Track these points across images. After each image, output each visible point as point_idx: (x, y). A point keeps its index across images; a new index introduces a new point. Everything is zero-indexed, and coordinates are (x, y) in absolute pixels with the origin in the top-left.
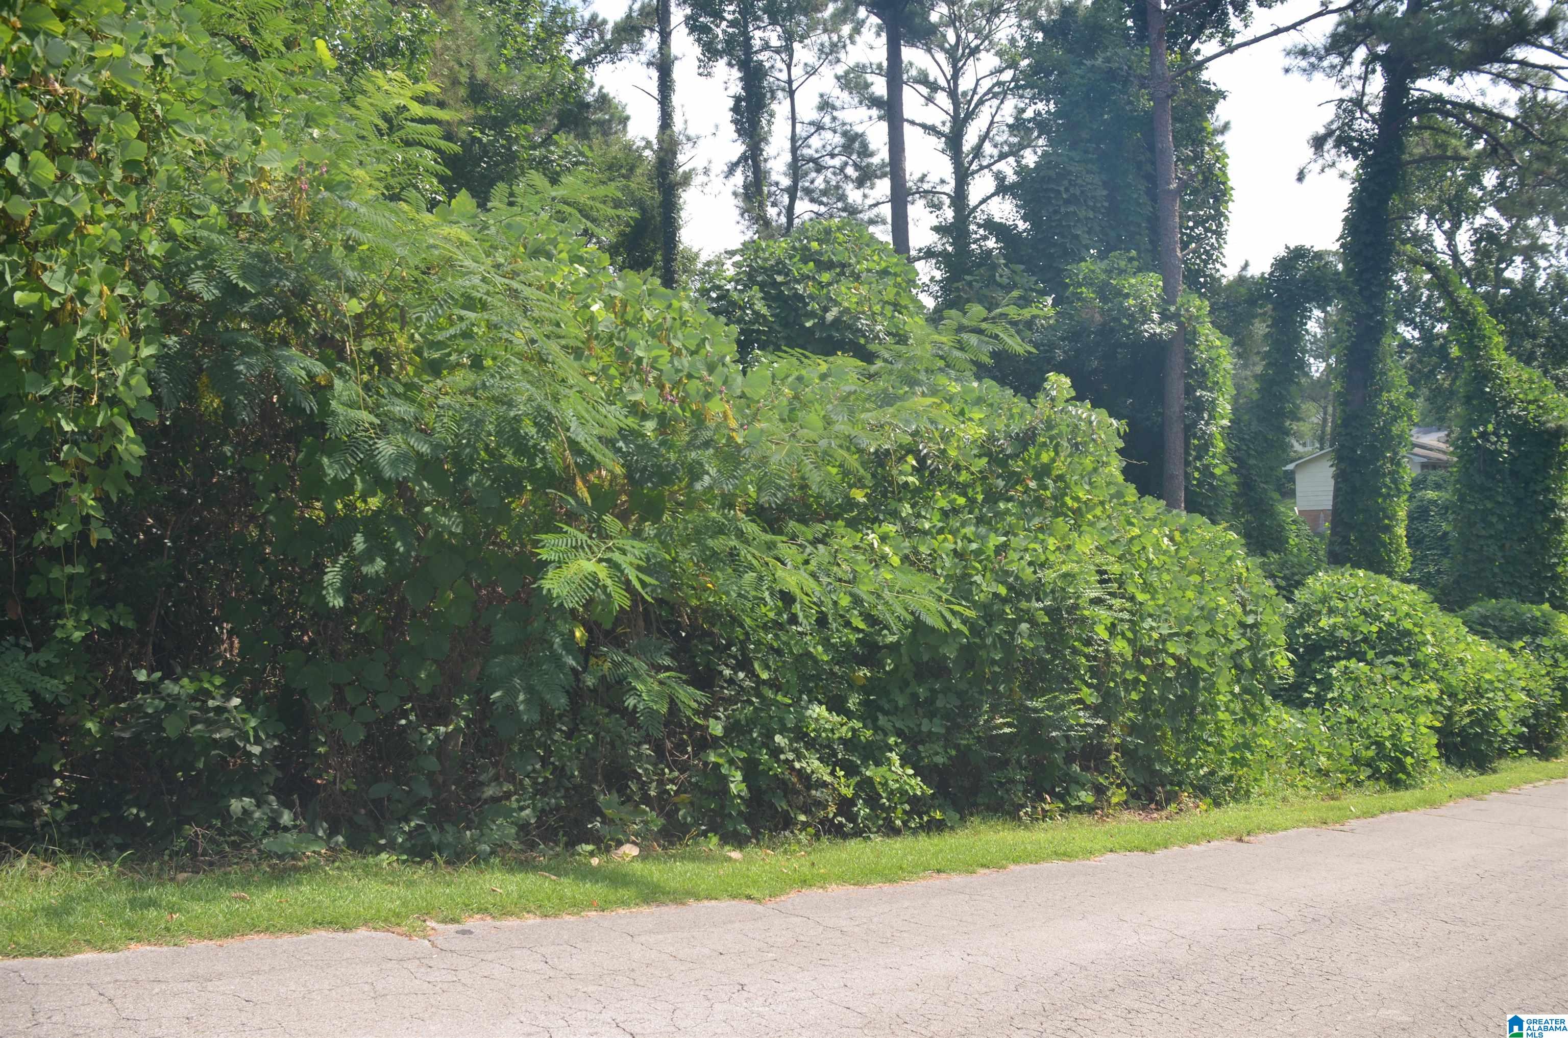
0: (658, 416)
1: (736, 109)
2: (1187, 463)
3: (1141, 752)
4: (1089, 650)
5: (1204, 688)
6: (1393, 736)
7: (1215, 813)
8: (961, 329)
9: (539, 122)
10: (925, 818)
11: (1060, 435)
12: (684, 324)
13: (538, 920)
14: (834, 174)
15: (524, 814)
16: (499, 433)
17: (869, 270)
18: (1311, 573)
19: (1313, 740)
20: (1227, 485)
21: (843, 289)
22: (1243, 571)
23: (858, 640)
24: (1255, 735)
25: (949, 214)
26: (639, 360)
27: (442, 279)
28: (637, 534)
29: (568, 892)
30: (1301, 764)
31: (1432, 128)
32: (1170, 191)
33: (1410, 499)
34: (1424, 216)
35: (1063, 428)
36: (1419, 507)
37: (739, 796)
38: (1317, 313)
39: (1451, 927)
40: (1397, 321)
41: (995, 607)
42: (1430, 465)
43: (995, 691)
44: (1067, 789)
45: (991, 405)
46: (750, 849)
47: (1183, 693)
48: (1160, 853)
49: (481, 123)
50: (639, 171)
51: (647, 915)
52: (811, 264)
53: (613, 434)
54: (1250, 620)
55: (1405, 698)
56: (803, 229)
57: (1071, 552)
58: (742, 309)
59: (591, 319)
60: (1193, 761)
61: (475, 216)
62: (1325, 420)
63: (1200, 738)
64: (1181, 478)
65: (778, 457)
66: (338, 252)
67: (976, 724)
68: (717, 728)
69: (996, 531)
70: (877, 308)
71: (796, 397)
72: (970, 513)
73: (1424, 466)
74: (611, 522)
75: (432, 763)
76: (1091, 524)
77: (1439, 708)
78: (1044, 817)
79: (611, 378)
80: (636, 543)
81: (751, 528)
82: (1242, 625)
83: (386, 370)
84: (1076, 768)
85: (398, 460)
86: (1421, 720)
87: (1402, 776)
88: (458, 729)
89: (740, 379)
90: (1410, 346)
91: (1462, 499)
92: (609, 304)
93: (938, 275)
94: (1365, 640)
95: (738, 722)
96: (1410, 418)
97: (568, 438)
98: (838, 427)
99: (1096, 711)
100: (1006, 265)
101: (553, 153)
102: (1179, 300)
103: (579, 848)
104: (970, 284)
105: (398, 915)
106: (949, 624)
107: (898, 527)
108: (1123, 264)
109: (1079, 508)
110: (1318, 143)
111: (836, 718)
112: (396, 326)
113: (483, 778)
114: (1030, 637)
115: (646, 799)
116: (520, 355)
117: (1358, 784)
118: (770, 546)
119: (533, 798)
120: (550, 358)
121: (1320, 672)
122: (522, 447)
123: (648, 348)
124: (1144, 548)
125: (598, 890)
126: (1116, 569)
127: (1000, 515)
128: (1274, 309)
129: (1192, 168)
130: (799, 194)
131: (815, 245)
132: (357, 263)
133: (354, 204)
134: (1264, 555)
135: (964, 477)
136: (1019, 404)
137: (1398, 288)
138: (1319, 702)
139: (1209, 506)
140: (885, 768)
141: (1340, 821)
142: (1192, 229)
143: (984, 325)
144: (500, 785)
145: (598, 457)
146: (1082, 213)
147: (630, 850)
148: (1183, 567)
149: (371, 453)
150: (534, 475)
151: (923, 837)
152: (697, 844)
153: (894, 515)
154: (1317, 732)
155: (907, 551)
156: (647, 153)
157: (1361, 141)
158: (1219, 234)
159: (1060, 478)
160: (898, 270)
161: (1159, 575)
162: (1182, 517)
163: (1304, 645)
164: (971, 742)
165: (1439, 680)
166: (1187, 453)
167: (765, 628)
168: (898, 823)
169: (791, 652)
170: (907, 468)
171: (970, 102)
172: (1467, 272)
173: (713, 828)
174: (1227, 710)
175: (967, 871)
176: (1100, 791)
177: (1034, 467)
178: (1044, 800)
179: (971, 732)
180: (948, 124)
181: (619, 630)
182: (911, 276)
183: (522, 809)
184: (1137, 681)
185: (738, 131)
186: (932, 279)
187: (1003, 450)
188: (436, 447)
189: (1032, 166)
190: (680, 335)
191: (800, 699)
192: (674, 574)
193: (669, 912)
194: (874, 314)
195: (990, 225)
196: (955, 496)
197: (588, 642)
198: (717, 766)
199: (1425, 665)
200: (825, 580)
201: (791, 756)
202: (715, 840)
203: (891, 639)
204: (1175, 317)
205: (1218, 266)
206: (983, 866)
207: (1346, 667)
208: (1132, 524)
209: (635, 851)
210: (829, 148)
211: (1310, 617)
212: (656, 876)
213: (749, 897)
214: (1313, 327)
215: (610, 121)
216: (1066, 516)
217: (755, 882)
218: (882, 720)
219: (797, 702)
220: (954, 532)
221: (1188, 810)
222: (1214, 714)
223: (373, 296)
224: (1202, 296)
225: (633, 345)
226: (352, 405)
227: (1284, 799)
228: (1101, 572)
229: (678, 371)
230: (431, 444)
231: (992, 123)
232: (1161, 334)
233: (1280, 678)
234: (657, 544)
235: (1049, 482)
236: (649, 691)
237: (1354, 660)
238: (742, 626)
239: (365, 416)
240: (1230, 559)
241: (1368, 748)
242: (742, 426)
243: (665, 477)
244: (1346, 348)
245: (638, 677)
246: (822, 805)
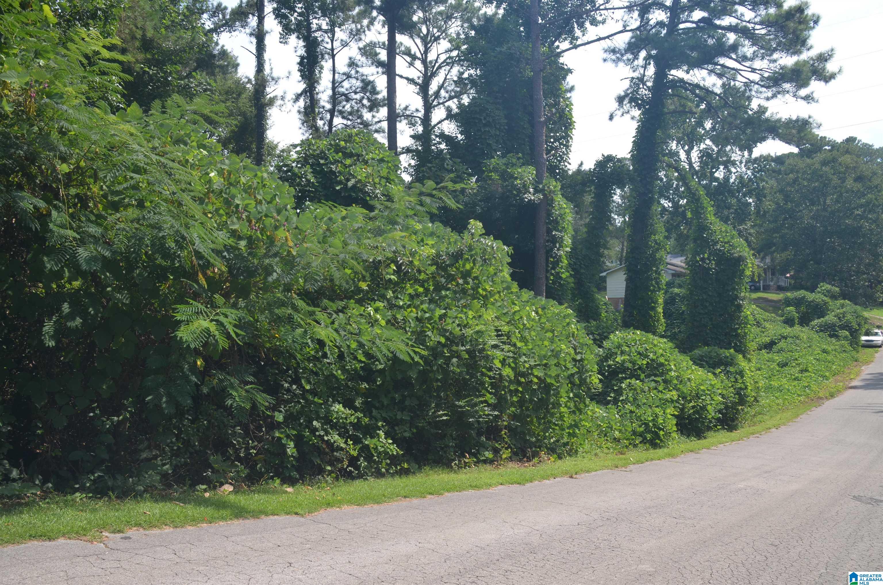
0: (247, 238)
1: (301, 63)
2: (547, 271)
3: (519, 430)
4: (491, 374)
5: (554, 395)
6: (653, 420)
7: (559, 462)
8: (421, 194)
9: (185, 65)
10: (399, 468)
11: (476, 254)
12: (264, 186)
13: (172, 529)
14: (356, 103)
15: (165, 468)
16: (153, 245)
17: (373, 159)
18: (612, 332)
19: (611, 422)
20: (568, 283)
21: (358, 169)
22: (575, 330)
23: (361, 367)
24: (581, 420)
25: (420, 129)
26: (237, 206)
27: (120, 154)
28: (235, 306)
29: (190, 513)
30: (605, 435)
31: (678, 96)
32: (541, 122)
33: (666, 293)
34: (675, 142)
35: (478, 251)
36: (670, 297)
37: (292, 456)
38: (618, 191)
39: (678, 521)
40: (660, 197)
41: (439, 350)
42: (676, 275)
43: (439, 396)
44: (478, 451)
45: (439, 237)
46: (298, 486)
47: (542, 397)
48: (528, 485)
49: (148, 62)
50: (244, 96)
51: (237, 524)
52: (340, 154)
53: (221, 247)
54: (578, 357)
55: (660, 399)
56: (336, 134)
57: (481, 319)
58: (300, 178)
59: (210, 181)
60: (547, 434)
61: (141, 118)
62: (622, 249)
63: (551, 422)
64: (544, 279)
65: (316, 263)
66: (55, 135)
67: (427, 415)
68: (280, 417)
69: (440, 307)
70: (377, 180)
71: (328, 229)
72: (426, 297)
73: (673, 275)
74: (219, 299)
75: (110, 439)
76: (493, 304)
77: (677, 405)
78: (465, 466)
79: (221, 216)
80: (233, 311)
81: (300, 303)
82: (574, 360)
83: (85, 206)
84: (483, 439)
85: (90, 260)
86: (668, 411)
87: (658, 441)
88: (125, 418)
89: (295, 218)
90: (667, 211)
91: (691, 293)
92: (220, 173)
93: (413, 162)
94: (640, 368)
95: (292, 414)
96: (666, 250)
97: (195, 250)
98: (350, 247)
99: (494, 407)
100: (450, 159)
101: (192, 83)
102: (544, 181)
103: (198, 487)
104: (430, 168)
105: (85, 530)
106: (413, 359)
107: (386, 304)
108: (514, 161)
109: (486, 295)
110: (620, 100)
111: (348, 411)
112: (92, 180)
113: (141, 447)
114: (458, 367)
115: (239, 459)
116: (166, 200)
117: (635, 446)
118: (311, 314)
119: (170, 458)
120: (183, 203)
121: (616, 385)
122: (167, 254)
123: (243, 199)
124: (521, 318)
125: (209, 511)
126: (506, 328)
127: (442, 298)
128: (595, 189)
129: (554, 110)
130: (336, 113)
131: (342, 143)
132: (67, 142)
133: (65, 107)
134: (588, 322)
135: (422, 276)
136: (454, 236)
137: (661, 180)
138: (615, 401)
139: (558, 295)
140: (376, 439)
141: (625, 466)
142: (553, 143)
143: (434, 192)
144: (151, 451)
145: (212, 260)
146: (493, 132)
147: (227, 488)
148: (543, 328)
149: (74, 255)
150: (174, 271)
151: (397, 478)
152: (267, 483)
153: (383, 297)
154: (614, 418)
155: (389, 318)
156: (248, 86)
157: (643, 100)
158: (567, 146)
159: (476, 278)
160: (389, 159)
161: (529, 333)
162: (543, 300)
163: (607, 371)
164: (425, 424)
165: (678, 390)
166: (547, 266)
167: (309, 360)
168: (383, 470)
169: (323, 374)
170: (391, 271)
171: (434, 67)
172: (696, 172)
173: (278, 474)
174: (566, 406)
175: (421, 497)
176: (496, 451)
177: (462, 272)
178: (465, 457)
179: (425, 419)
180: (421, 79)
181: (223, 361)
182: (396, 163)
183: (164, 465)
184: (517, 391)
185: (302, 76)
186: (410, 165)
187: (444, 262)
188: (114, 253)
189: (467, 104)
190: (261, 192)
191: (328, 400)
192: (257, 329)
193: (250, 523)
194: (375, 183)
195: (443, 136)
196: (417, 287)
197: (205, 368)
198: (280, 439)
199: (671, 381)
200: (343, 333)
201: (322, 433)
202: (278, 481)
203: (380, 367)
204: (542, 191)
205: (566, 164)
206: (430, 494)
207: (630, 383)
208: (515, 304)
209: (231, 488)
210: (354, 88)
211: (611, 355)
212: (243, 502)
213: (296, 514)
214: (617, 198)
215: (227, 66)
216: (479, 299)
217: (300, 505)
218: (375, 412)
219: (326, 402)
220: (416, 307)
221: (544, 461)
222: (558, 408)
223: (78, 162)
224: (556, 180)
225: (234, 197)
226: (62, 226)
227: (596, 455)
228: (497, 331)
229: (259, 213)
230: (111, 251)
231: (445, 79)
232: (534, 200)
233: (595, 389)
234: (246, 312)
235: (470, 280)
236: (239, 396)
237: (634, 379)
238: (295, 359)
239: (70, 233)
240: (568, 324)
241: (640, 426)
242: (296, 245)
243: (251, 273)
244: (633, 211)
245: (233, 388)
246: (340, 460)
